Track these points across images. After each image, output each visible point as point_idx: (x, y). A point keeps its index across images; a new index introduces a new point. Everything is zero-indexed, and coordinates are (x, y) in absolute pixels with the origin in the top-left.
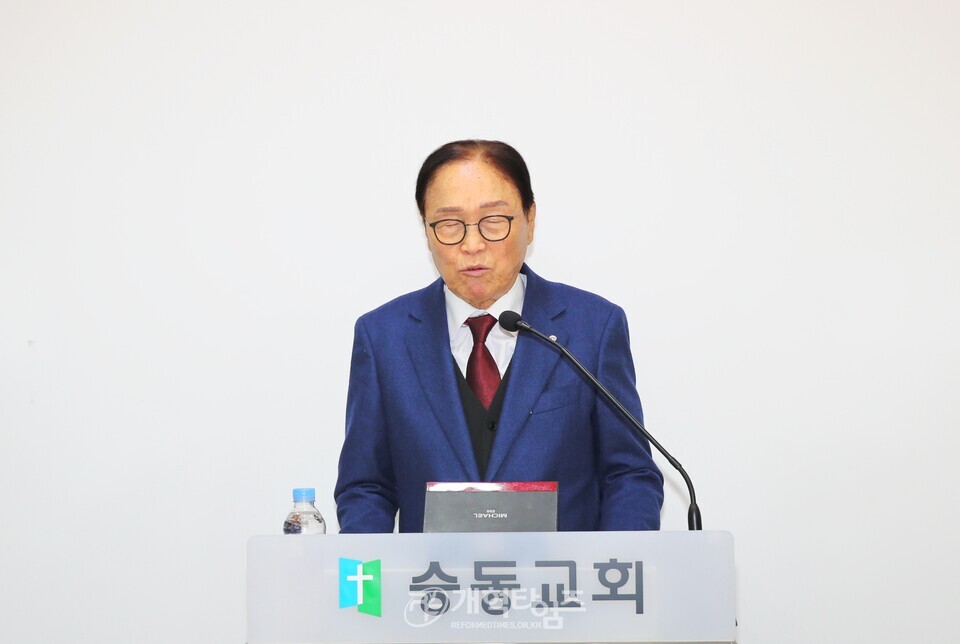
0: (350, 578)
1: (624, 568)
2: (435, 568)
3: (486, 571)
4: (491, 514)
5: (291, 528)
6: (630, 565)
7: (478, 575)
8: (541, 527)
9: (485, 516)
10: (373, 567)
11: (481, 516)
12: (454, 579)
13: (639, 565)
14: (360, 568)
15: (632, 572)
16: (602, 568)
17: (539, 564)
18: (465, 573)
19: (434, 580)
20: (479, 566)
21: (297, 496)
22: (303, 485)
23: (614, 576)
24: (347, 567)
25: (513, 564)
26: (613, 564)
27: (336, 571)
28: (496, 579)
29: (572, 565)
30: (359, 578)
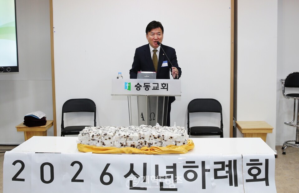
0: (126, 85)
1: (165, 84)
2: (138, 84)
3: (146, 84)
4: (147, 76)
5: (118, 78)
7: (144, 85)
8: (154, 78)
10: (130, 84)
11: (145, 76)
12: (141, 86)
13: (167, 84)
15: (166, 85)
16: (162, 84)
17: (153, 84)
18: (143, 85)
19: (138, 86)
20: (145, 84)
21: (119, 73)
23: (164, 85)
25: (149, 83)
26: (164, 84)
27: (124, 84)
28: (147, 85)
29: (158, 84)
30: (128, 85)
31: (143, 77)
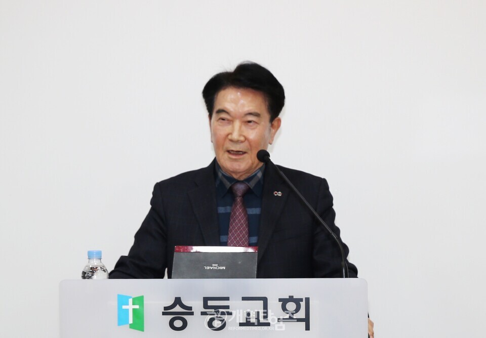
0: (124, 307)
1: (298, 301)
2: (178, 301)
3: (210, 303)
4: (215, 267)
6: (301, 300)
7: (206, 306)
8: (245, 276)
9: (211, 268)
10: (139, 300)
11: (208, 268)
12: (190, 308)
13: (307, 300)
14: (131, 301)
15: (303, 304)
16: (284, 302)
17: (244, 299)
18: (198, 306)
19: (178, 309)
20: (206, 300)
21: (90, 256)
22: (95, 248)
23: (291, 306)
24: (122, 300)
25: (227, 299)
26: (291, 299)
27: (115, 303)
28: (216, 308)
29: (265, 300)
30: (130, 307)
31: (199, 269)
